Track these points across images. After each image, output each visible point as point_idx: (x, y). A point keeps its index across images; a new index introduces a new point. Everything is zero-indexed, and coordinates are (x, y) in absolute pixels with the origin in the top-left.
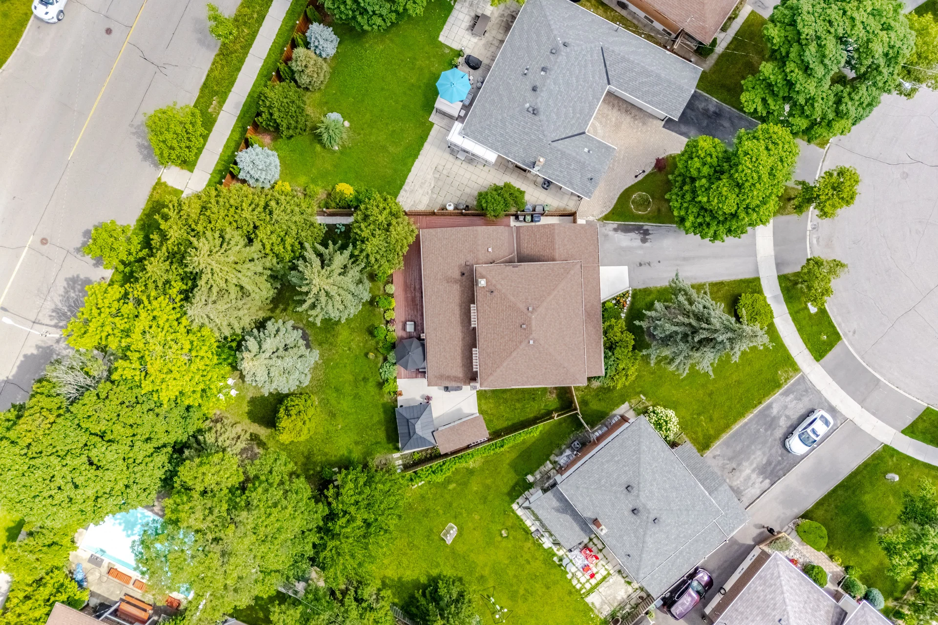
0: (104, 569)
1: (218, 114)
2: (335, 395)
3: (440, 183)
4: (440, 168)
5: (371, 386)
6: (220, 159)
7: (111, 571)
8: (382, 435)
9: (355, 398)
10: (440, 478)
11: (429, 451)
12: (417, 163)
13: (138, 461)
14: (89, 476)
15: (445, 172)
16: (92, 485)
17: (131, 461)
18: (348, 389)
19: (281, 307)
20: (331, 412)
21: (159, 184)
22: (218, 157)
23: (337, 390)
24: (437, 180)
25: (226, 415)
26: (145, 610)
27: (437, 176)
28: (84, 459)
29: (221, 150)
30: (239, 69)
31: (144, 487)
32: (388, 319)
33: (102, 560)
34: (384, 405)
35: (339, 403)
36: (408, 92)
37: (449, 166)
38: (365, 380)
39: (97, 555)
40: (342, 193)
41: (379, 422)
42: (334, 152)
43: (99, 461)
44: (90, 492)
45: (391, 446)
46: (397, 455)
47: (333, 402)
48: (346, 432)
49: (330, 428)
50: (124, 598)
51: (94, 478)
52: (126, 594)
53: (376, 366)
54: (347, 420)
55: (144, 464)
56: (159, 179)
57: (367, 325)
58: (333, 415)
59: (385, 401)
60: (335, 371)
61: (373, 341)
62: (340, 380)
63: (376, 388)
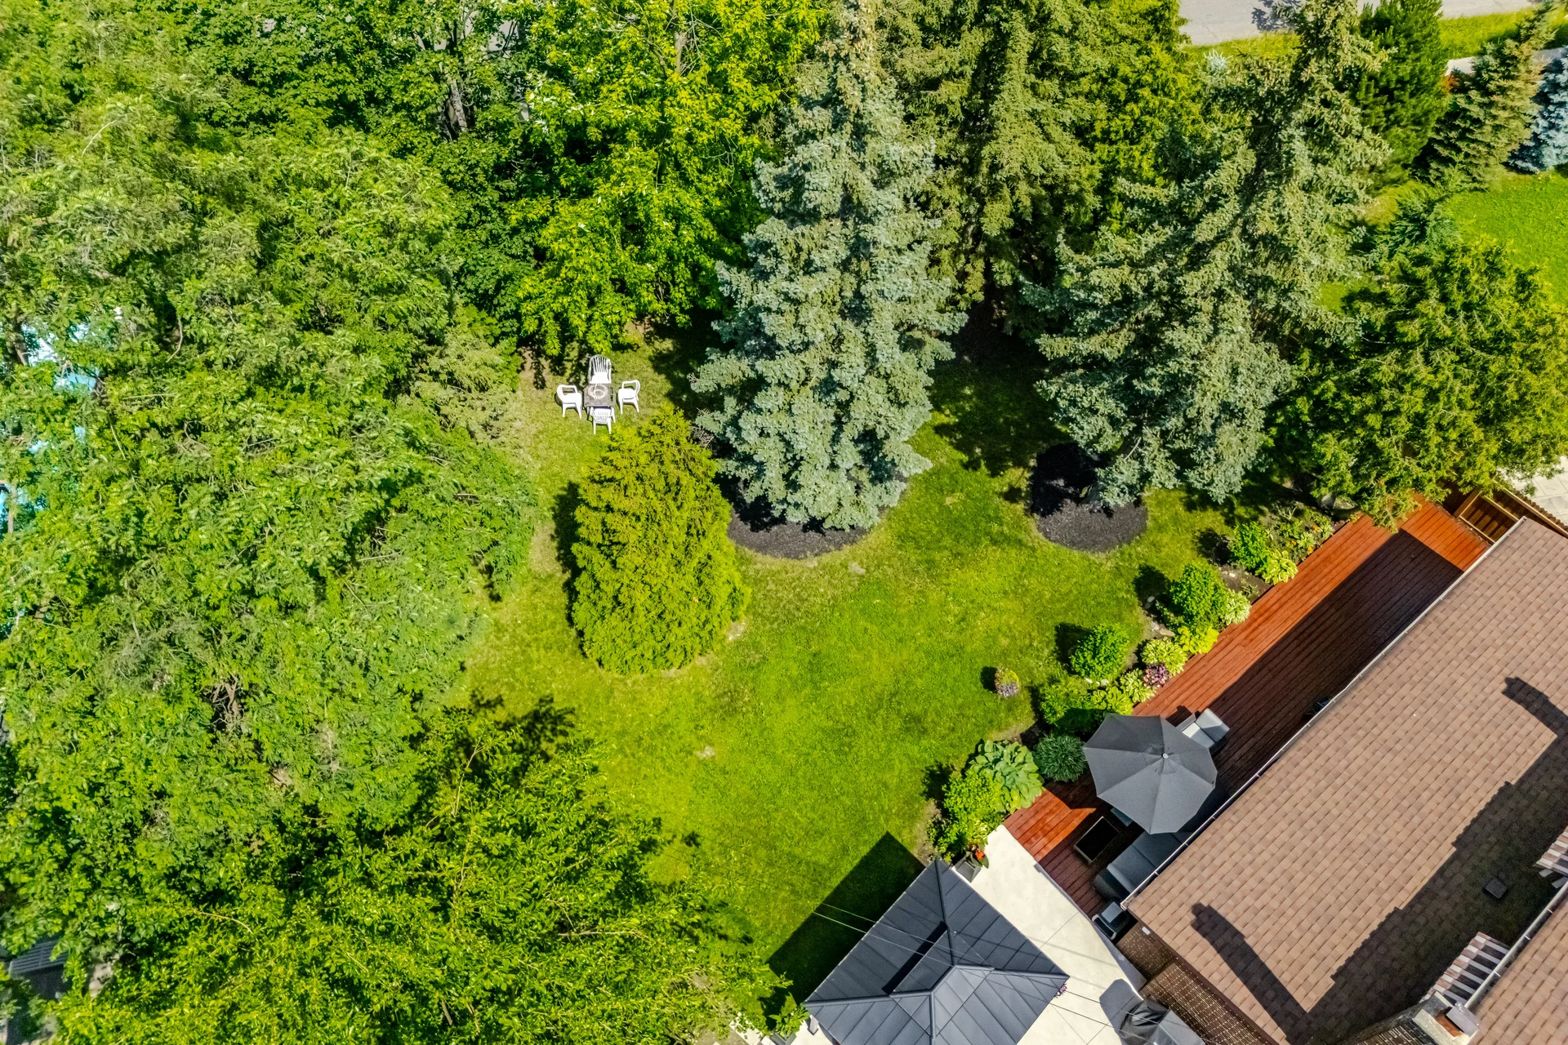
2: (796, 670)
9: (834, 733)
18: (845, 693)
20: (733, 695)
23: (816, 665)
32: (1152, 660)
34: (888, 843)
35: (780, 699)
38: (915, 725)
41: (817, 873)
45: (766, 981)
47: (770, 680)
48: (702, 785)
54: (743, 760)
57: (1073, 619)
58: (728, 706)
59: (904, 838)
60: (862, 623)
61: (1043, 665)
62: (854, 655)
63: (916, 783)
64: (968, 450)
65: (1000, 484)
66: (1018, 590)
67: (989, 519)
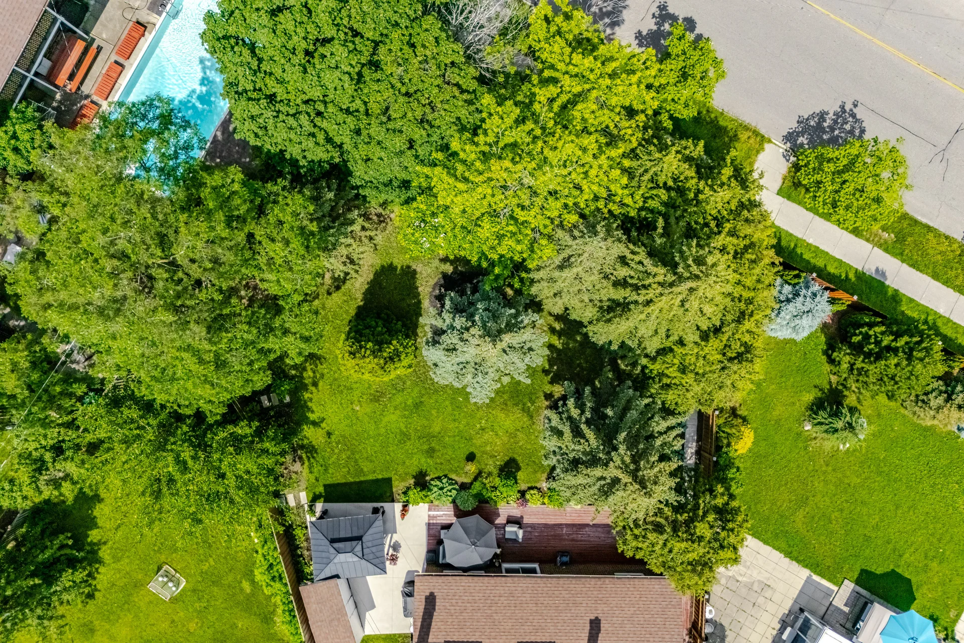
0: (145, 16)
1: (868, 240)
2: (410, 402)
3: (744, 591)
4: (768, 593)
6: (798, 239)
7: (142, 26)
8: (338, 476)
9: (403, 433)
10: (260, 576)
11: (306, 553)
12: (777, 555)
13: (318, 120)
14: (295, 38)
15: (761, 600)
16: (277, 43)
17: (321, 108)
18: (417, 422)
19: (557, 326)
20: (383, 394)
21: (762, 140)
22: (800, 236)
23: (418, 405)
24: (749, 587)
25: (390, 228)
26: (71, 77)
27: (755, 587)
28: (329, 32)
29: (811, 241)
30: (936, 276)
31: (270, 127)
32: (528, 496)
33: (160, 14)
34: (388, 481)
35: (396, 408)
36: (890, 546)
37: (771, 607)
38: (431, 452)
39: (169, 6)
40: (739, 438)
41: (360, 472)
42: (800, 423)
43: (323, 56)
44: (262, 38)
45: (320, 489)
46: (304, 497)
47: (399, 399)
48: (347, 417)
49: (357, 393)
50: (95, 46)
51: (290, 45)
52: (99, 49)
53: (451, 471)
54: (366, 419)
55: (312, 130)
56: (770, 141)
57: (519, 459)
58: (376, 398)
59: (395, 483)
60: (447, 403)
61: (492, 466)
62: (434, 412)
63: (414, 470)
64: (551, 365)
65: (548, 388)
66: (512, 435)
67: (530, 400)
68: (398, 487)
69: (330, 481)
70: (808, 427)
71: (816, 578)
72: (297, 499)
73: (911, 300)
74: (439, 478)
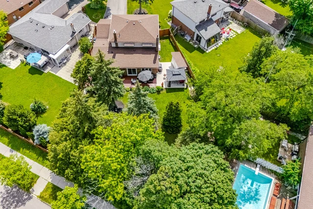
5: (160, 97)
8: (181, 93)
12: (63, 78)
22: (35, 162)
29: (32, 161)
32: (129, 89)
34: (167, 92)
36: (32, 80)
37: (68, 68)
41: (175, 94)
42: (49, 109)
45: (185, 91)
46: (189, 89)
56: (37, 196)
63: (160, 95)
68: (164, 91)
69: (183, 92)
70: (47, 107)
71: (54, 73)
72: (191, 88)
73: (4, 144)
74: (154, 93)
